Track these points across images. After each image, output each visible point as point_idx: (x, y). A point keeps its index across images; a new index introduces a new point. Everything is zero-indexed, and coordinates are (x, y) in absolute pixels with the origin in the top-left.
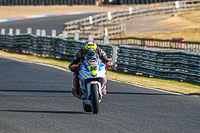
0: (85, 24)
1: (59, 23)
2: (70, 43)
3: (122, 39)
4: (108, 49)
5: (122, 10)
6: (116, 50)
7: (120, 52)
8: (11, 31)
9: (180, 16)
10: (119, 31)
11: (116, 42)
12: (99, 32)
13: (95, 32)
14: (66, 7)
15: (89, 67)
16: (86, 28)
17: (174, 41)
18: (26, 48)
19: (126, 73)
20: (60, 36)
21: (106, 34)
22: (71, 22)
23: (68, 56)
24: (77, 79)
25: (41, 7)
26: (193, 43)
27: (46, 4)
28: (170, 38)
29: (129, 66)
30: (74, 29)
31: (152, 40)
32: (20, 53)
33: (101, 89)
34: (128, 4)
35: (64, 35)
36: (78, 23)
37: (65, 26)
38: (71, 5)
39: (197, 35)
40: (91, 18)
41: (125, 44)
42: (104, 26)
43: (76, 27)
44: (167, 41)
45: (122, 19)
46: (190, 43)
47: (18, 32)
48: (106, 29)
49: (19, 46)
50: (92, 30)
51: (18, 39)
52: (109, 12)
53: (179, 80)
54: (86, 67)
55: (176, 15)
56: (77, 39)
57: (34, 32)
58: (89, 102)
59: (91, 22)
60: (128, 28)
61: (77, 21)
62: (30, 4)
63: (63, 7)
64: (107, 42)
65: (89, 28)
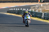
0: (35, 7)
1: (29, 7)
3: (45, 11)
4: (41, 14)
5: (45, 4)
6: (43, 14)
8: (17, 9)
10: (44, 9)
11: (43, 12)
12: (39, 9)
13: (38, 9)
14: (31, 3)
18: (20, 13)
19: (46, 20)
20: (29, 10)
21: (41, 10)
22: (32, 7)
24: (24, 19)
25: (24, 3)
27: (25, 2)
29: (47, 18)
30: (33, 9)
32: (19, 14)
34: (46, 2)
38: (32, 2)
40: (37, 6)
41: (46, 12)
42: (40, 8)
43: (33, 8)
45: (45, 6)
47: (18, 9)
48: (41, 9)
49: (19, 13)
50: (37, 9)
51: (18, 11)
52: (42, 4)
57: (22, 9)
59: (37, 7)
60: (46, 8)
62: (21, 2)
63: (30, 3)
64: (41, 12)
65: (37, 8)
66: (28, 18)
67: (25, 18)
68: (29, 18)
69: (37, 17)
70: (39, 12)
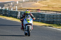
0: (10, 5)
2: (6, 11)
3: (21, 9)
4: (17, 13)
7: (21, 13)
9: (39, 2)
15: (27, 20)
16: (10, 6)
17: (37, 10)
23: (5, 14)
26: (43, 10)
28: (36, 9)
31: (30, 10)
33: (31, 28)
35: (4, 8)
36: (8, 5)
37: (4, 6)
39: (44, 8)
44: (35, 10)
46: (42, 10)
53: (39, 22)
54: (26, 20)
55: (38, 2)
56: (7, 9)
58: (27, 32)
59: (12, 4)
61: (7, 4)
65: (11, 6)
66: (29, 22)
67: (25, 22)
68: (31, 22)
69: (12, 17)
70: (14, 10)
